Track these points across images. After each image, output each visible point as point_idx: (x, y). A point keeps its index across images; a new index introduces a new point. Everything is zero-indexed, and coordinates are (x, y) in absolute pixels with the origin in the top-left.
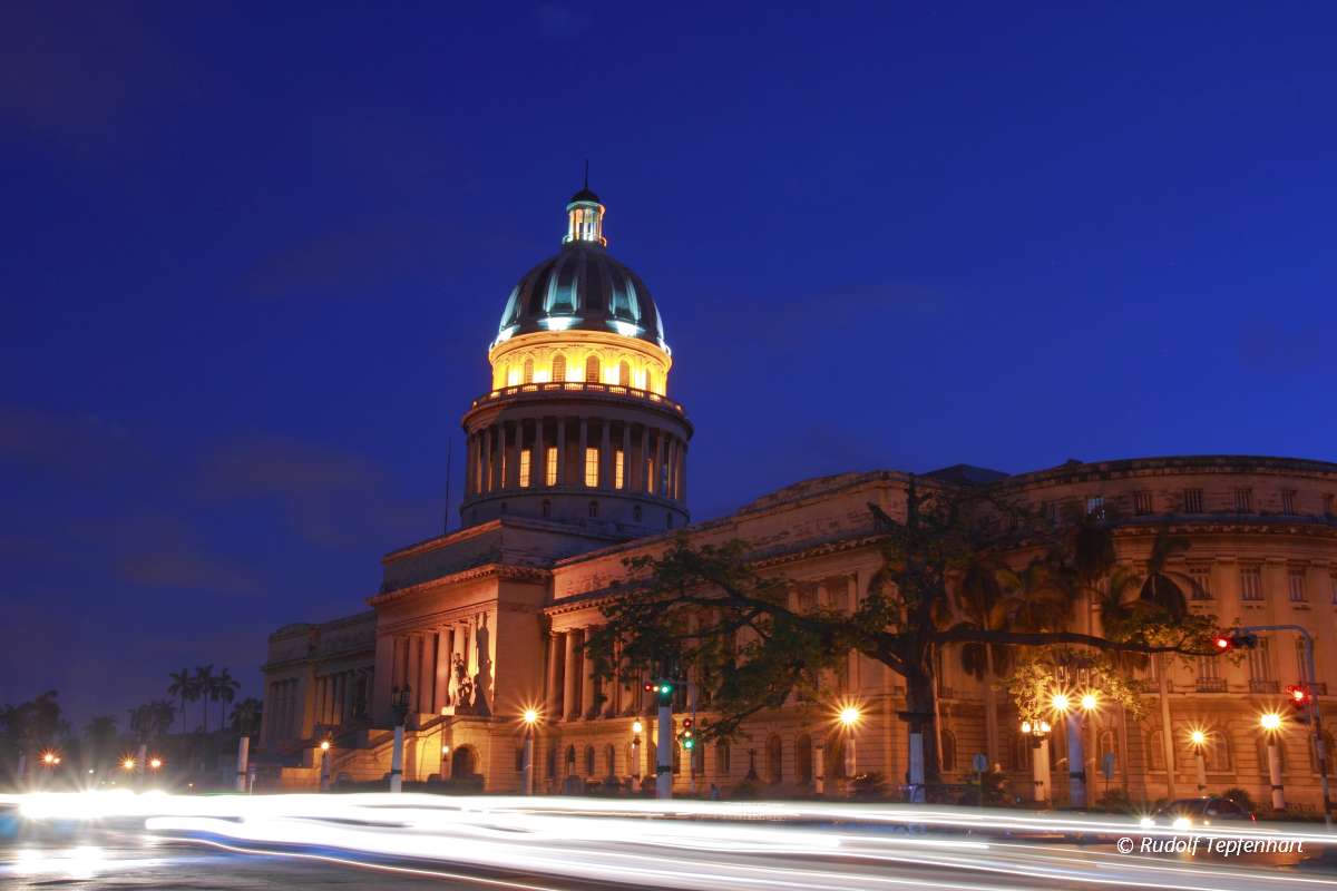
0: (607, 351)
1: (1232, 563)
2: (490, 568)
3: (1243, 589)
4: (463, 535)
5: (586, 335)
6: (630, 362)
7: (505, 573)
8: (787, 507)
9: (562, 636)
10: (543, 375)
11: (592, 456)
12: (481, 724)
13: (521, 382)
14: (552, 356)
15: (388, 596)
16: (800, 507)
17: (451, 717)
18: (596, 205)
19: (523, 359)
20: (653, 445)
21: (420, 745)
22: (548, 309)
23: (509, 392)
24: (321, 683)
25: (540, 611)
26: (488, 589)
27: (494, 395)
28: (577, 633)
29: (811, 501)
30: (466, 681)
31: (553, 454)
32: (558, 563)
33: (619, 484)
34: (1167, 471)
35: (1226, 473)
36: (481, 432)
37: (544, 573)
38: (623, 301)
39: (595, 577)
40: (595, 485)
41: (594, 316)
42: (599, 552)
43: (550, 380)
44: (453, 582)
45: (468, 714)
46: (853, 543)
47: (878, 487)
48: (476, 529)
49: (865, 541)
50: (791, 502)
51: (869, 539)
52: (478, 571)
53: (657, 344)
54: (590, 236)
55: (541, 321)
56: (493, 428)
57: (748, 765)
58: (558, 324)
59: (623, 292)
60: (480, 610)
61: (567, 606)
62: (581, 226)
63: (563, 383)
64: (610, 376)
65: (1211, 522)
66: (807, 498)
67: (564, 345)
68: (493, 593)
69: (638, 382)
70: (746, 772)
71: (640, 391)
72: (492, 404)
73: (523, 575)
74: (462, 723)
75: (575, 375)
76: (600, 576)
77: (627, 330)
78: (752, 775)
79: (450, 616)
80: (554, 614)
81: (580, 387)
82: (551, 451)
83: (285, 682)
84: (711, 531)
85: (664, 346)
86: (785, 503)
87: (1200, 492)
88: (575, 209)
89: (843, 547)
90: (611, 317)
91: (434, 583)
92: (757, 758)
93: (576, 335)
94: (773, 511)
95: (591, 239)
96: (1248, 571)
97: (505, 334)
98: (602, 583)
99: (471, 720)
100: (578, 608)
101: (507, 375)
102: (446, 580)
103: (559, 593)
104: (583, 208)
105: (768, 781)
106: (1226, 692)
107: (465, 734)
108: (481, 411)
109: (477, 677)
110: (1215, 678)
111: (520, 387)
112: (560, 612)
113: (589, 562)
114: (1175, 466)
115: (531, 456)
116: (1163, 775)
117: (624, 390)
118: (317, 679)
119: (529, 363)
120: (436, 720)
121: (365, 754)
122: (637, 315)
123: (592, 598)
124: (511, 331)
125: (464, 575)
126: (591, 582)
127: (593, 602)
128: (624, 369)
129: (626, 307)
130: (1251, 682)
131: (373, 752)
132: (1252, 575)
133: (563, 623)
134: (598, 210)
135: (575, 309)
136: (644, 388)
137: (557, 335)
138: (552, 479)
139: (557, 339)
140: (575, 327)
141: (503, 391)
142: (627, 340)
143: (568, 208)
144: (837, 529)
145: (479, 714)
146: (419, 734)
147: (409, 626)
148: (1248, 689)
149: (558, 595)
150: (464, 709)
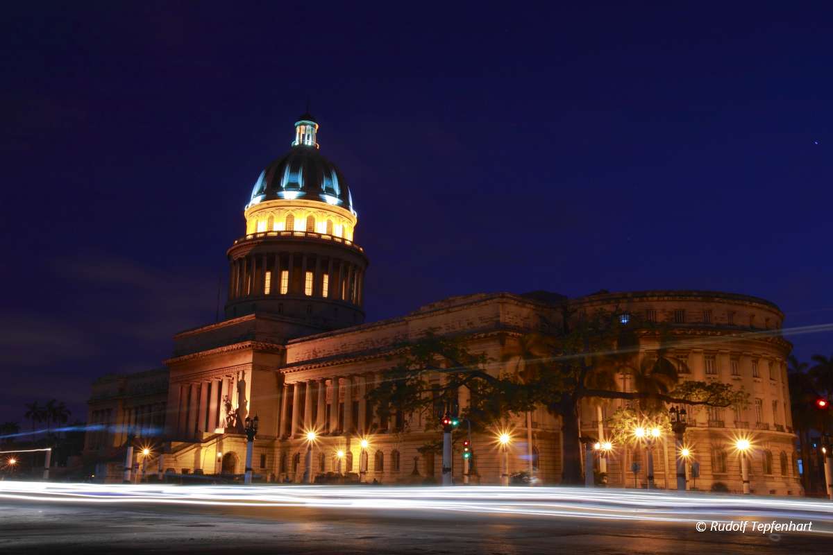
0: (320, 213)
1: (700, 353)
2: (248, 343)
3: (706, 368)
4: (230, 323)
5: (307, 203)
6: (333, 220)
7: (257, 347)
8: (441, 312)
9: (291, 387)
10: (280, 226)
11: (309, 276)
12: (239, 439)
13: (266, 230)
14: (286, 215)
15: (178, 359)
16: (449, 312)
17: (221, 435)
18: (313, 123)
19: (268, 216)
20: (346, 271)
21: (203, 452)
22: (284, 186)
23: (258, 236)
24: (127, 413)
25: (277, 371)
26: (245, 356)
27: (249, 237)
28: (302, 385)
29: (456, 309)
30: (231, 412)
31: (285, 275)
32: (289, 342)
33: (325, 294)
34: (666, 298)
35: (699, 301)
36: (240, 259)
37: (281, 347)
38: (329, 184)
39: (314, 351)
40: (310, 294)
41: (312, 192)
42: (316, 336)
43: (284, 230)
44: (223, 352)
45: (232, 433)
46: (482, 335)
47: (499, 302)
48: (238, 319)
49: (489, 334)
50: (443, 309)
51: (493, 333)
52: (240, 345)
53: (349, 210)
54: (309, 142)
55: (279, 193)
56: (248, 258)
57: (413, 467)
58: (290, 195)
59: (330, 177)
60: (241, 369)
61: (295, 368)
62: (304, 136)
63: (293, 232)
64: (321, 228)
65: (690, 328)
66: (454, 307)
67: (293, 208)
68: (249, 358)
69: (337, 233)
70: (412, 470)
71: (339, 238)
72: (248, 243)
73: (268, 348)
74: (229, 438)
75: (300, 227)
76: (317, 350)
77: (332, 201)
78: (416, 472)
79: (220, 372)
80: (287, 372)
81: (303, 234)
82: (284, 272)
83: (103, 411)
84: (390, 325)
85: (352, 211)
86: (439, 310)
87: (684, 311)
88: (300, 125)
89: (476, 337)
90: (323, 193)
91: (210, 352)
92: (418, 462)
93: (301, 202)
94: (432, 314)
95: (310, 144)
96: (709, 357)
97: (256, 200)
98: (319, 355)
99: (234, 437)
100: (302, 370)
101: (257, 225)
102: (218, 350)
103: (290, 359)
104: (305, 125)
105: (425, 475)
106: (695, 426)
107: (230, 445)
108: (240, 247)
109: (237, 410)
110: (689, 419)
111: (266, 233)
112: (291, 372)
113: (310, 342)
114: (671, 296)
115: (272, 275)
116: (662, 474)
117: (330, 237)
118: (124, 409)
119: (271, 218)
120: (212, 436)
121: (169, 457)
122: (338, 192)
123: (313, 363)
124: (260, 198)
125: (230, 347)
126: (311, 353)
127: (313, 366)
128: (330, 224)
129: (331, 187)
130: (709, 421)
131: (174, 455)
132: (711, 360)
133: (292, 378)
134: (314, 126)
135: (301, 186)
136: (341, 237)
137: (289, 202)
138: (284, 290)
139: (289, 204)
140: (301, 197)
141: (255, 235)
142: (331, 207)
143: (296, 124)
144: (472, 326)
145: (239, 433)
146: (202, 445)
147: (191, 378)
148: (707, 425)
149: (289, 361)
150: (230, 430)
